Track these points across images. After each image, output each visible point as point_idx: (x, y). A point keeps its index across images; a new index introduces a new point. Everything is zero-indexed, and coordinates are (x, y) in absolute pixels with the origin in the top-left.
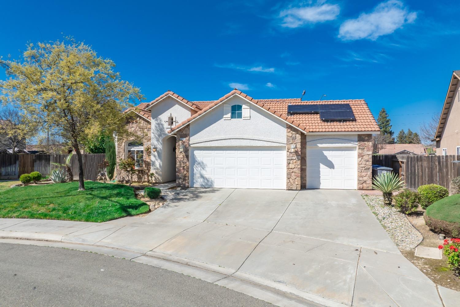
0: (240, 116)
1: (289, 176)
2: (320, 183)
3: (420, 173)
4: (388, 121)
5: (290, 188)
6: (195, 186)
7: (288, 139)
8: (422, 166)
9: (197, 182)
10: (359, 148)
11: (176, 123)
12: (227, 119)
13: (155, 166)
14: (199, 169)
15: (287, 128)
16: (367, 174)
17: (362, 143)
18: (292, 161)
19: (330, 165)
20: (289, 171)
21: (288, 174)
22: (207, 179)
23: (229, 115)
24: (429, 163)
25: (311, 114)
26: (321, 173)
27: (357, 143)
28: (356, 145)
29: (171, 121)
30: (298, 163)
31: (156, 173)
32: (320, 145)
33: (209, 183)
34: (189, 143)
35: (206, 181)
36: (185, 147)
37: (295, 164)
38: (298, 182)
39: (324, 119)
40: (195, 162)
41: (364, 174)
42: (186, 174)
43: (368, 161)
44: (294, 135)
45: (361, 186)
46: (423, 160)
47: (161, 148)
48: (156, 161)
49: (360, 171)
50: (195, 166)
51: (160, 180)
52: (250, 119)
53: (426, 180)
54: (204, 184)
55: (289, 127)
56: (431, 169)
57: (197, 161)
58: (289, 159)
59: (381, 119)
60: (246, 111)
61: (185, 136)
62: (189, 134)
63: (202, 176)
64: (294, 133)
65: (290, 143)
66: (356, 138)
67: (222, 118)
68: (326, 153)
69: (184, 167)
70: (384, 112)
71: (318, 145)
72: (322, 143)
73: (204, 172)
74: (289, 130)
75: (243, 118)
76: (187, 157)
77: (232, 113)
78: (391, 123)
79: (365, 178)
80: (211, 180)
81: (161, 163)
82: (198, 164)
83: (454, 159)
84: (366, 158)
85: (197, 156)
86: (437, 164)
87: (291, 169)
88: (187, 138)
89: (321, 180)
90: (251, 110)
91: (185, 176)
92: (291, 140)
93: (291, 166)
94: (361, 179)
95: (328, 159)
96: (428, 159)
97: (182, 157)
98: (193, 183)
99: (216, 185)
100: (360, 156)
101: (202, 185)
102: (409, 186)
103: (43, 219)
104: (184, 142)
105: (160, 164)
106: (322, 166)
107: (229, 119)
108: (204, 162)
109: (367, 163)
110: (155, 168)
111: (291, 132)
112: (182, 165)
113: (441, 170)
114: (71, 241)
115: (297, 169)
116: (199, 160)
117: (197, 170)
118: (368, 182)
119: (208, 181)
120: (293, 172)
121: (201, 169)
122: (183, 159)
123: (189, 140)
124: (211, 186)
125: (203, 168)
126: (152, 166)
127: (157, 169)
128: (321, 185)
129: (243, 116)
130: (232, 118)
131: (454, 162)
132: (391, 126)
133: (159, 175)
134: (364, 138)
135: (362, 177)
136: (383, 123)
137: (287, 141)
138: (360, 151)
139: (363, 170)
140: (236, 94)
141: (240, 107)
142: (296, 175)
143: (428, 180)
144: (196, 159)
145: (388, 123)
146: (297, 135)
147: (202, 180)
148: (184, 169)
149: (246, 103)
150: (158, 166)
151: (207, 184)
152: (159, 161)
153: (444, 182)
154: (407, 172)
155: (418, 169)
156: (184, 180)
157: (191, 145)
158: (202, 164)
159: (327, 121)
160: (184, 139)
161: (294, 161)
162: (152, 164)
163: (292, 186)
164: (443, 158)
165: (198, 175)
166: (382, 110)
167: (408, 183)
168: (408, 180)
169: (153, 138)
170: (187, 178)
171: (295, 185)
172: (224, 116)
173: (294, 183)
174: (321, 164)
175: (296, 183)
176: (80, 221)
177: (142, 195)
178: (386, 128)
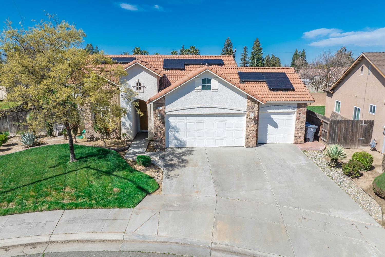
0: (209, 88)
1: (248, 137)
2: (267, 139)
3: (339, 132)
4: (260, 49)
5: (248, 146)
6: (170, 146)
7: (248, 108)
8: (340, 127)
9: (171, 143)
10: (298, 113)
11: (143, 88)
12: (198, 90)
13: (125, 126)
14: (173, 132)
15: (247, 99)
16: (301, 132)
17: (300, 109)
18: (250, 125)
19: (275, 125)
20: (248, 133)
21: (247, 135)
22: (180, 140)
23: (200, 87)
24: (346, 125)
25: (259, 82)
26: (268, 131)
27: (296, 109)
28: (295, 110)
29: (139, 86)
30: (255, 127)
31: (127, 132)
32: (269, 111)
33: (182, 144)
34: (165, 111)
35: (179, 142)
36: (162, 115)
37: (252, 127)
38: (254, 141)
39: (271, 89)
40: (170, 127)
41: (299, 132)
42: (163, 137)
43: (303, 122)
44: (253, 105)
45: (297, 141)
46: (342, 123)
47: (131, 111)
48: (126, 122)
49: (297, 130)
50: (169, 130)
51: (131, 138)
52: (218, 91)
53: (342, 137)
54: (177, 144)
55: (249, 98)
56: (346, 129)
57: (171, 126)
58: (248, 123)
59: (255, 47)
60: (214, 84)
61: (162, 105)
62: (164, 104)
63: (176, 138)
64: (253, 103)
65: (250, 111)
66: (296, 106)
67: (194, 89)
68: (272, 116)
69: (161, 131)
70: (258, 41)
71: (268, 110)
72: (270, 109)
73: (177, 135)
74: (249, 101)
75: (212, 90)
76: (163, 123)
77: (203, 86)
78: (263, 51)
79: (300, 135)
80: (184, 141)
81: (131, 123)
82: (172, 129)
83: (362, 123)
84: (301, 120)
85: (171, 122)
86: (351, 126)
87: (250, 131)
88: (163, 107)
89: (268, 137)
90: (219, 83)
91: (162, 140)
92: (251, 109)
93: (250, 129)
94: (297, 136)
95: (274, 121)
96: (345, 122)
97: (159, 123)
98: (169, 144)
99: (189, 145)
100: (298, 118)
101: (176, 145)
102: (330, 141)
103: (76, 209)
104: (161, 110)
105: (130, 125)
106: (269, 126)
107: (200, 90)
108: (177, 127)
109: (302, 124)
110: (125, 128)
111: (251, 102)
112: (159, 130)
113: (352, 130)
114: (134, 239)
115: (254, 131)
116: (174, 125)
117: (172, 133)
118: (301, 138)
119: (181, 142)
120: (251, 134)
121: (175, 133)
122: (160, 125)
123: (165, 109)
124: (184, 146)
125: (177, 132)
126: (123, 126)
127: (128, 129)
128: (267, 141)
129: (211, 89)
130: (202, 90)
131: (362, 124)
132: (263, 53)
133: (130, 134)
134: (301, 105)
135: (298, 134)
136: (257, 51)
137: (247, 109)
138: (298, 115)
139: (299, 129)
140: (208, 70)
141: (209, 81)
142: (253, 136)
143: (344, 137)
144: (170, 124)
145: (260, 51)
146: (255, 105)
147: (176, 141)
148: (160, 133)
149: (215, 77)
150: (128, 126)
151: (180, 145)
152: (129, 122)
153: (354, 139)
154: (330, 131)
155: (338, 129)
156: (161, 142)
157: (166, 113)
158: (175, 128)
159: (274, 90)
160: (161, 108)
161: (252, 125)
162: (123, 124)
163: (249, 145)
164: (355, 122)
165: (173, 138)
166: (257, 40)
167: (330, 139)
168: (330, 137)
169: (122, 102)
170: (164, 141)
171: (252, 144)
172: (196, 88)
173: (251, 142)
174: (268, 125)
175: (253, 142)
176: (113, 208)
177: (131, 161)
178: (259, 55)
